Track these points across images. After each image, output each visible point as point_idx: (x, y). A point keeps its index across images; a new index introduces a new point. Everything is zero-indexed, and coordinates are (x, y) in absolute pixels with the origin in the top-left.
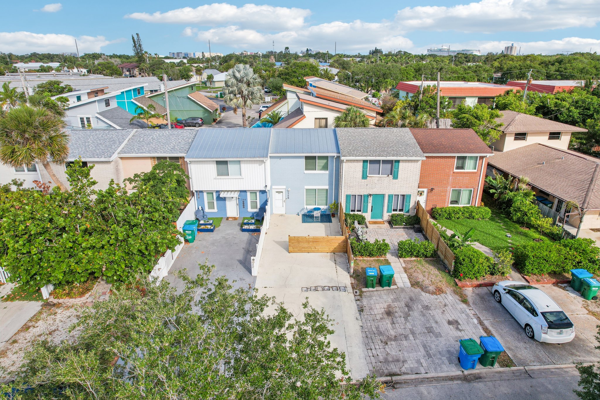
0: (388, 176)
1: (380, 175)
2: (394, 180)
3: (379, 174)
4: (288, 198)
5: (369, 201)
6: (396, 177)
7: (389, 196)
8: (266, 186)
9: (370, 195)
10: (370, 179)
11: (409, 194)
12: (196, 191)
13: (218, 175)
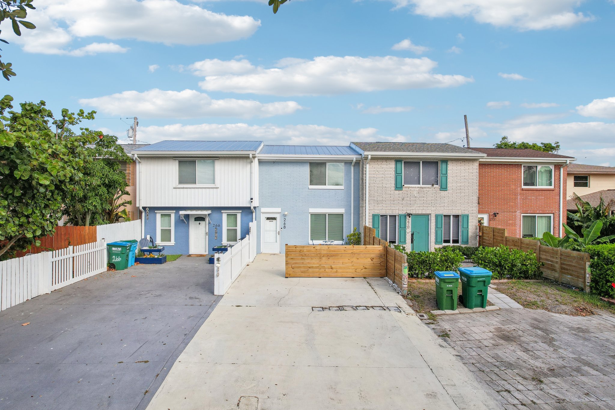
0: (433, 185)
1: (421, 185)
2: (443, 193)
3: (419, 184)
4: (285, 227)
5: (407, 225)
6: (444, 188)
7: (437, 216)
8: (252, 199)
9: (409, 215)
10: (407, 189)
11: (466, 213)
12: (144, 208)
13: (180, 182)
